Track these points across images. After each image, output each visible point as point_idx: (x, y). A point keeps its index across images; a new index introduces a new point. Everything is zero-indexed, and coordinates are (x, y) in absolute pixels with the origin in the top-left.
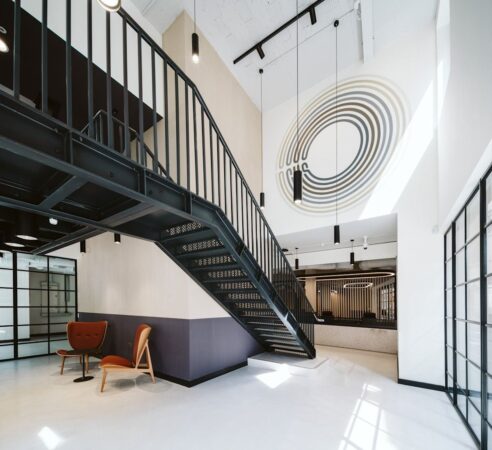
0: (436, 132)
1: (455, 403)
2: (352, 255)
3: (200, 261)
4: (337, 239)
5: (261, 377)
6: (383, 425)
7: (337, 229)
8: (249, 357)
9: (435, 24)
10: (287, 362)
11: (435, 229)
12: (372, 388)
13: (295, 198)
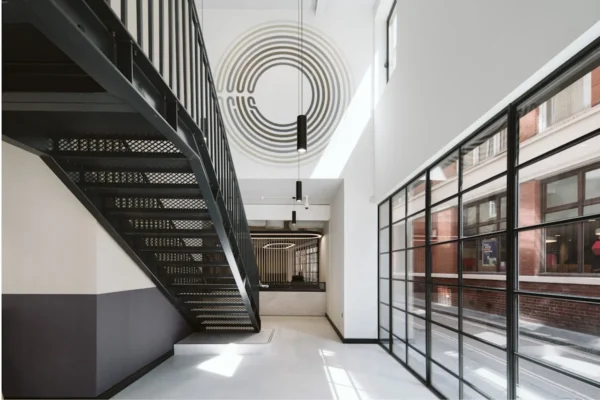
0: (373, 112)
1: (390, 352)
2: (294, 213)
3: (118, 200)
4: (299, 196)
5: (204, 366)
6: (357, 385)
7: (299, 185)
8: (176, 342)
9: (374, 17)
10: (232, 341)
11: (372, 199)
12: (327, 353)
13: (299, 147)
